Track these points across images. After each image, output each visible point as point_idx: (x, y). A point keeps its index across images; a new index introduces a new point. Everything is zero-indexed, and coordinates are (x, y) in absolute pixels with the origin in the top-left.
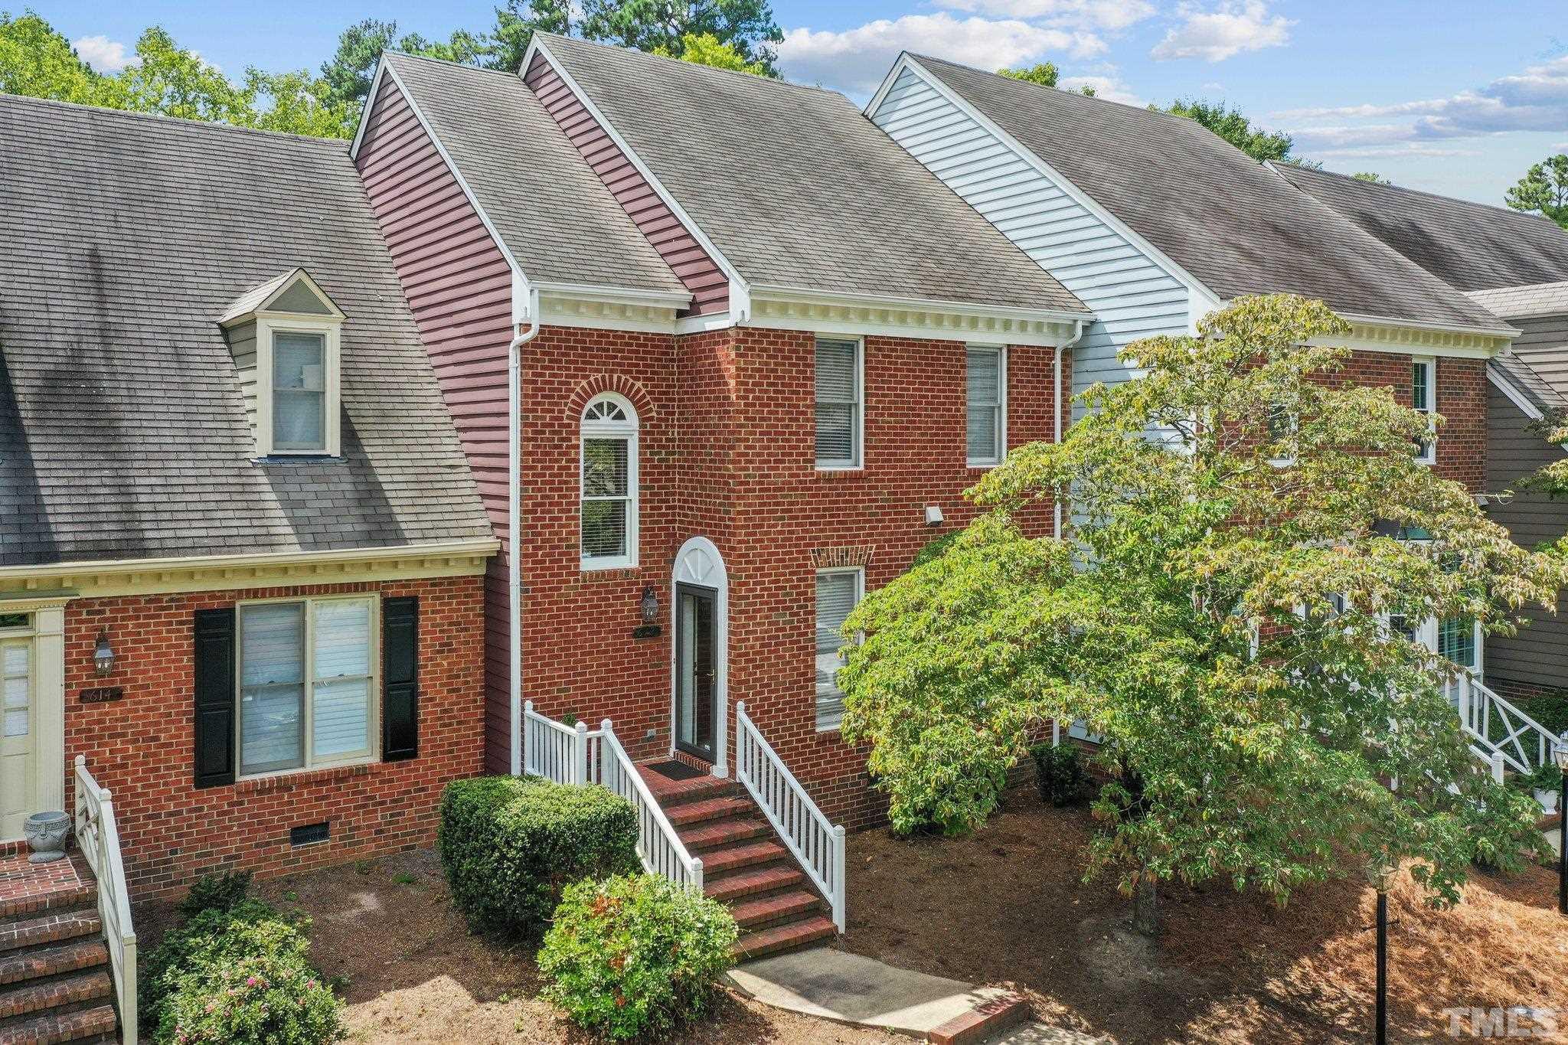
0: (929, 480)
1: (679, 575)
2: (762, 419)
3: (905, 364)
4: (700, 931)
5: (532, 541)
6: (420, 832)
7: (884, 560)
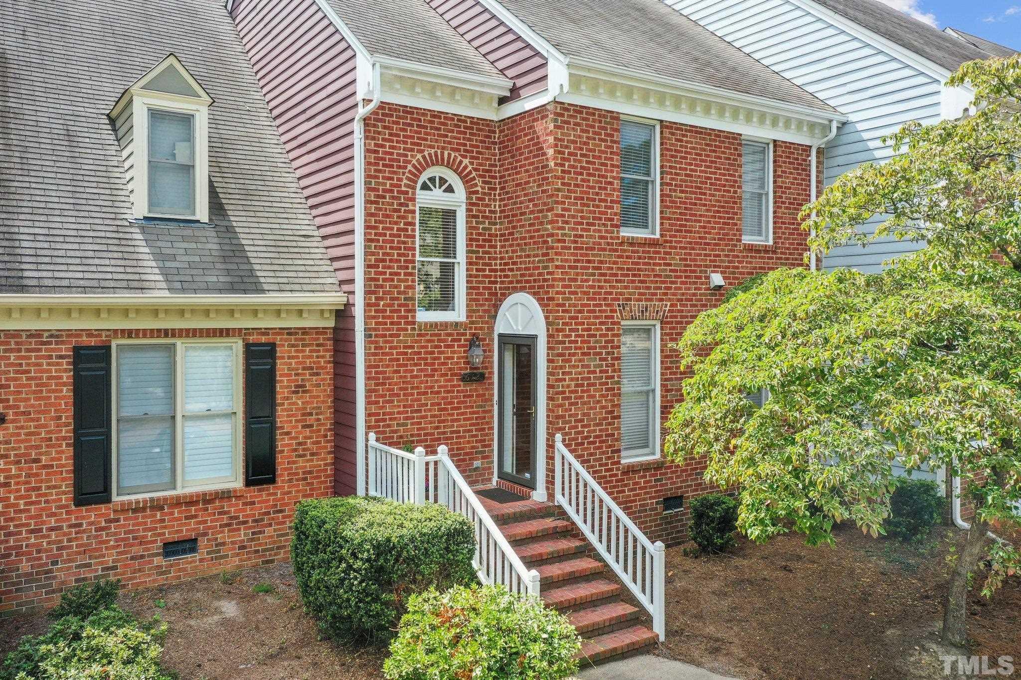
0: (712, 250)
1: (501, 327)
2: (577, 185)
3: (694, 148)
4: (545, 641)
5: (374, 292)
6: (278, 548)
7: (676, 317)
